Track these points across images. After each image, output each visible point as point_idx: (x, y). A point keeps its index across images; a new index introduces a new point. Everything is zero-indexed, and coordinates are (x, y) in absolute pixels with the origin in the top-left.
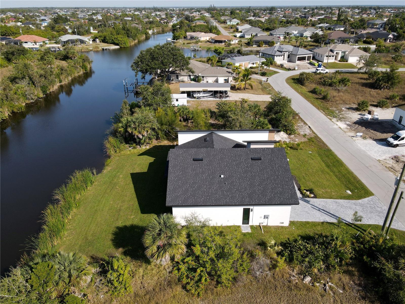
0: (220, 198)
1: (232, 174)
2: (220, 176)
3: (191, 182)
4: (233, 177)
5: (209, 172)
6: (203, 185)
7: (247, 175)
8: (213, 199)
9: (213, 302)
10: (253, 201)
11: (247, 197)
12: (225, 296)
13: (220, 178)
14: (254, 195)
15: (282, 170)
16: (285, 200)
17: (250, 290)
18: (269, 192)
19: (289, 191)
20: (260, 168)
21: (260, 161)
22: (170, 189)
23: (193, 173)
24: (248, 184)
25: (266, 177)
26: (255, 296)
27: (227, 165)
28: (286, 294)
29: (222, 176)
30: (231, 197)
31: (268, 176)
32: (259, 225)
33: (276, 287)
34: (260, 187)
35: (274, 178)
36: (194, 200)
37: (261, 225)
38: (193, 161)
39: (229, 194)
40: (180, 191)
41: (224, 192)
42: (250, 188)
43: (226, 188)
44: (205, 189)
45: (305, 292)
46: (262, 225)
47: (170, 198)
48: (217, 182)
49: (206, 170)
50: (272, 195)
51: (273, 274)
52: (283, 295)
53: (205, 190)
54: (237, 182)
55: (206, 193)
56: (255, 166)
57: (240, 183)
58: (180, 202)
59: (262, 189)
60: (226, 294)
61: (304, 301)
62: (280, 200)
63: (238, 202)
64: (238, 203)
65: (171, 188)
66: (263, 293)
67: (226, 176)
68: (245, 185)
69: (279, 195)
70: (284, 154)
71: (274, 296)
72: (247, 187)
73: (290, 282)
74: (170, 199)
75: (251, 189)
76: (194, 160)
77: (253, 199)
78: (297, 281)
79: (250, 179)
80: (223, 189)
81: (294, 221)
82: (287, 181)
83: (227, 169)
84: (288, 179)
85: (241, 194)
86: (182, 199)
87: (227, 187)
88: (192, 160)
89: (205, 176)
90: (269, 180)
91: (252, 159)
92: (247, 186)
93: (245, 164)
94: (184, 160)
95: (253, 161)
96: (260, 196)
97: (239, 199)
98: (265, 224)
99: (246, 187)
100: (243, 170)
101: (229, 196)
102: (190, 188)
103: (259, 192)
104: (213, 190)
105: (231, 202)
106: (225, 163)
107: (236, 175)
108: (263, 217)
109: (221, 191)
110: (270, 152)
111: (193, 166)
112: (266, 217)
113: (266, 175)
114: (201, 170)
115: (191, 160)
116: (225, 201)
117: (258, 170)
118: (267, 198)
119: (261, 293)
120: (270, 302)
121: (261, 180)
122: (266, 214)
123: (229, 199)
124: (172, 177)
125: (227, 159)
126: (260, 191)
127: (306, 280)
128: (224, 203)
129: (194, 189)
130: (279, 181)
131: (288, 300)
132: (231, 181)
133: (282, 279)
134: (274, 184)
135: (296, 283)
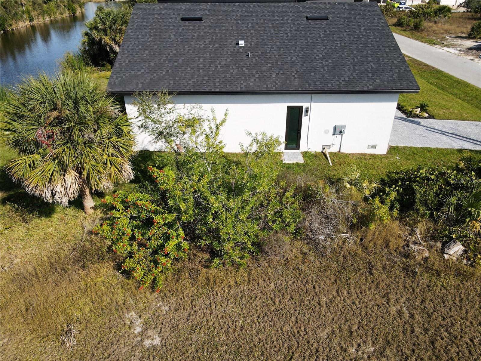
0: (232, 78)
1: (263, 40)
2: (238, 44)
3: (171, 53)
4: (267, 45)
5: (214, 37)
6: (197, 58)
7: (296, 43)
8: (218, 80)
9: (192, 302)
10: (310, 85)
11: (295, 78)
12: (230, 286)
13: (237, 47)
14: (313, 74)
15: (375, 34)
16: (386, 83)
17: (300, 274)
18: (346, 70)
19: (393, 67)
20: (325, 31)
21: (325, 22)
22: (120, 64)
23: (177, 39)
24: (298, 56)
25: (339, 46)
26: (314, 287)
27: (253, 27)
28: (401, 285)
29: (242, 43)
30: (259, 78)
31: (343, 44)
32: (322, 152)
33: (371, 268)
34: (327, 61)
35: (357, 47)
36: (172, 82)
37: (327, 151)
38: (180, 21)
39: (254, 72)
40: (144, 67)
41: (244, 69)
42: (304, 63)
43: (248, 64)
44: (201, 63)
45: (453, 281)
46: (329, 151)
47: (117, 78)
48: (229, 53)
49: (208, 34)
50: (354, 75)
51: (361, 240)
52: (392, 286)
53: (201, 66)
54: (273, 53)
55: (201, 71)
56: (315, 28)
57: (280, 55)
58: (140, 85)
59: (331, 65)
60: (232, 283)
61: (456, 302)
62: (373, 83)
63: (274, 86)
64: (274, 88)
65: (124, 62)
66: (336, 281)
67: (251, 44)
68: (292, 58)
69: (370, 75)
70: (376, 11)
71: (369, 289)
72: (297, 61)
73: (407, 256)
74: (117, 81)
75: (304, 65)
76: (183, 19)
77: (310, 81)
78: (426, 254)
79: (303, 49)
80: (242, 64)
81: (397, 147)
82: (387, 53)
83: (254, 33)
84: (390, 49)
85: (281, 72)
86: (145, 80)
87: (252, 61)
88: (179, 19)
89: (203, 44)
90: (345, 50)
91: (308, 18)
92: (296, 59)
93: (292, 25)
94: (160, 19)
95: (310, 21)
96: (327, 76)
97: (277, 82)
98: (334, 149)
99: (295, 61)
100: (289, 34)
101: (254, 76)
102: (167, 62)
103: (324, 70)
104: (219, 66)
105: (259, 86)
106: (250, 24)
107: (273, 41)
108: (332, 132)
109: (238, 68)
110: (346, 9)
111: (181, 29)
112: (338, 131)
113: (339, 43)
114: (195, 34)
115: (176, 20)
116: (245, 84)
117: (320, 35)
118: (343, 79)
119: (333, 280)
120: (357, 303)
121: (328, 51)
122: (338, 124)
123: (255, 80)
124: (131, 45)
125: (254, 19)
126: (326, 68)
127: (451, 252)
128: (241, 88)
129: (176, 64)
130: (369, 52)
131: (408, 299)
132: (260, 53)
133: (386, 250)
134: (359, 57)
135: (426, 259)
